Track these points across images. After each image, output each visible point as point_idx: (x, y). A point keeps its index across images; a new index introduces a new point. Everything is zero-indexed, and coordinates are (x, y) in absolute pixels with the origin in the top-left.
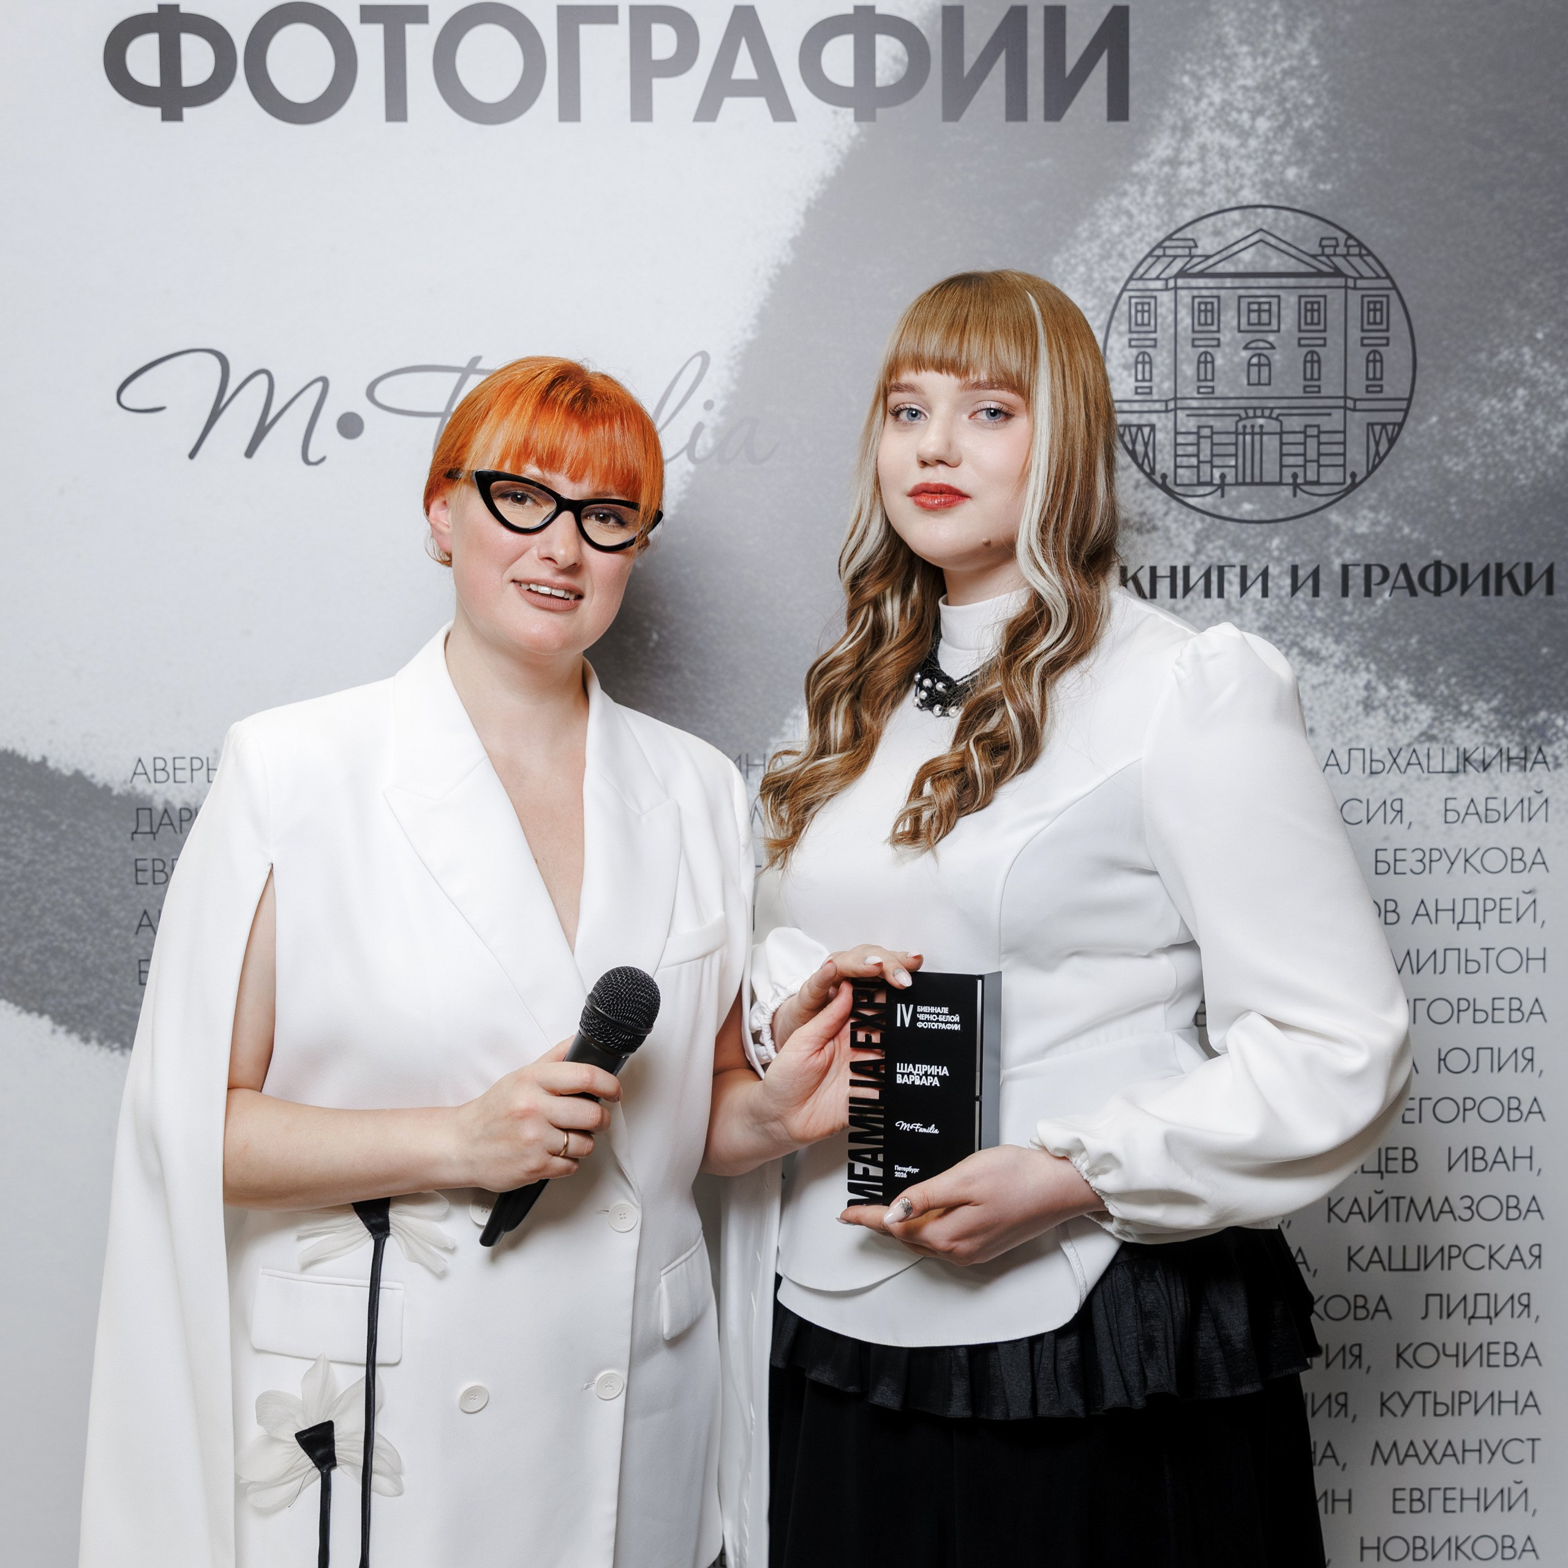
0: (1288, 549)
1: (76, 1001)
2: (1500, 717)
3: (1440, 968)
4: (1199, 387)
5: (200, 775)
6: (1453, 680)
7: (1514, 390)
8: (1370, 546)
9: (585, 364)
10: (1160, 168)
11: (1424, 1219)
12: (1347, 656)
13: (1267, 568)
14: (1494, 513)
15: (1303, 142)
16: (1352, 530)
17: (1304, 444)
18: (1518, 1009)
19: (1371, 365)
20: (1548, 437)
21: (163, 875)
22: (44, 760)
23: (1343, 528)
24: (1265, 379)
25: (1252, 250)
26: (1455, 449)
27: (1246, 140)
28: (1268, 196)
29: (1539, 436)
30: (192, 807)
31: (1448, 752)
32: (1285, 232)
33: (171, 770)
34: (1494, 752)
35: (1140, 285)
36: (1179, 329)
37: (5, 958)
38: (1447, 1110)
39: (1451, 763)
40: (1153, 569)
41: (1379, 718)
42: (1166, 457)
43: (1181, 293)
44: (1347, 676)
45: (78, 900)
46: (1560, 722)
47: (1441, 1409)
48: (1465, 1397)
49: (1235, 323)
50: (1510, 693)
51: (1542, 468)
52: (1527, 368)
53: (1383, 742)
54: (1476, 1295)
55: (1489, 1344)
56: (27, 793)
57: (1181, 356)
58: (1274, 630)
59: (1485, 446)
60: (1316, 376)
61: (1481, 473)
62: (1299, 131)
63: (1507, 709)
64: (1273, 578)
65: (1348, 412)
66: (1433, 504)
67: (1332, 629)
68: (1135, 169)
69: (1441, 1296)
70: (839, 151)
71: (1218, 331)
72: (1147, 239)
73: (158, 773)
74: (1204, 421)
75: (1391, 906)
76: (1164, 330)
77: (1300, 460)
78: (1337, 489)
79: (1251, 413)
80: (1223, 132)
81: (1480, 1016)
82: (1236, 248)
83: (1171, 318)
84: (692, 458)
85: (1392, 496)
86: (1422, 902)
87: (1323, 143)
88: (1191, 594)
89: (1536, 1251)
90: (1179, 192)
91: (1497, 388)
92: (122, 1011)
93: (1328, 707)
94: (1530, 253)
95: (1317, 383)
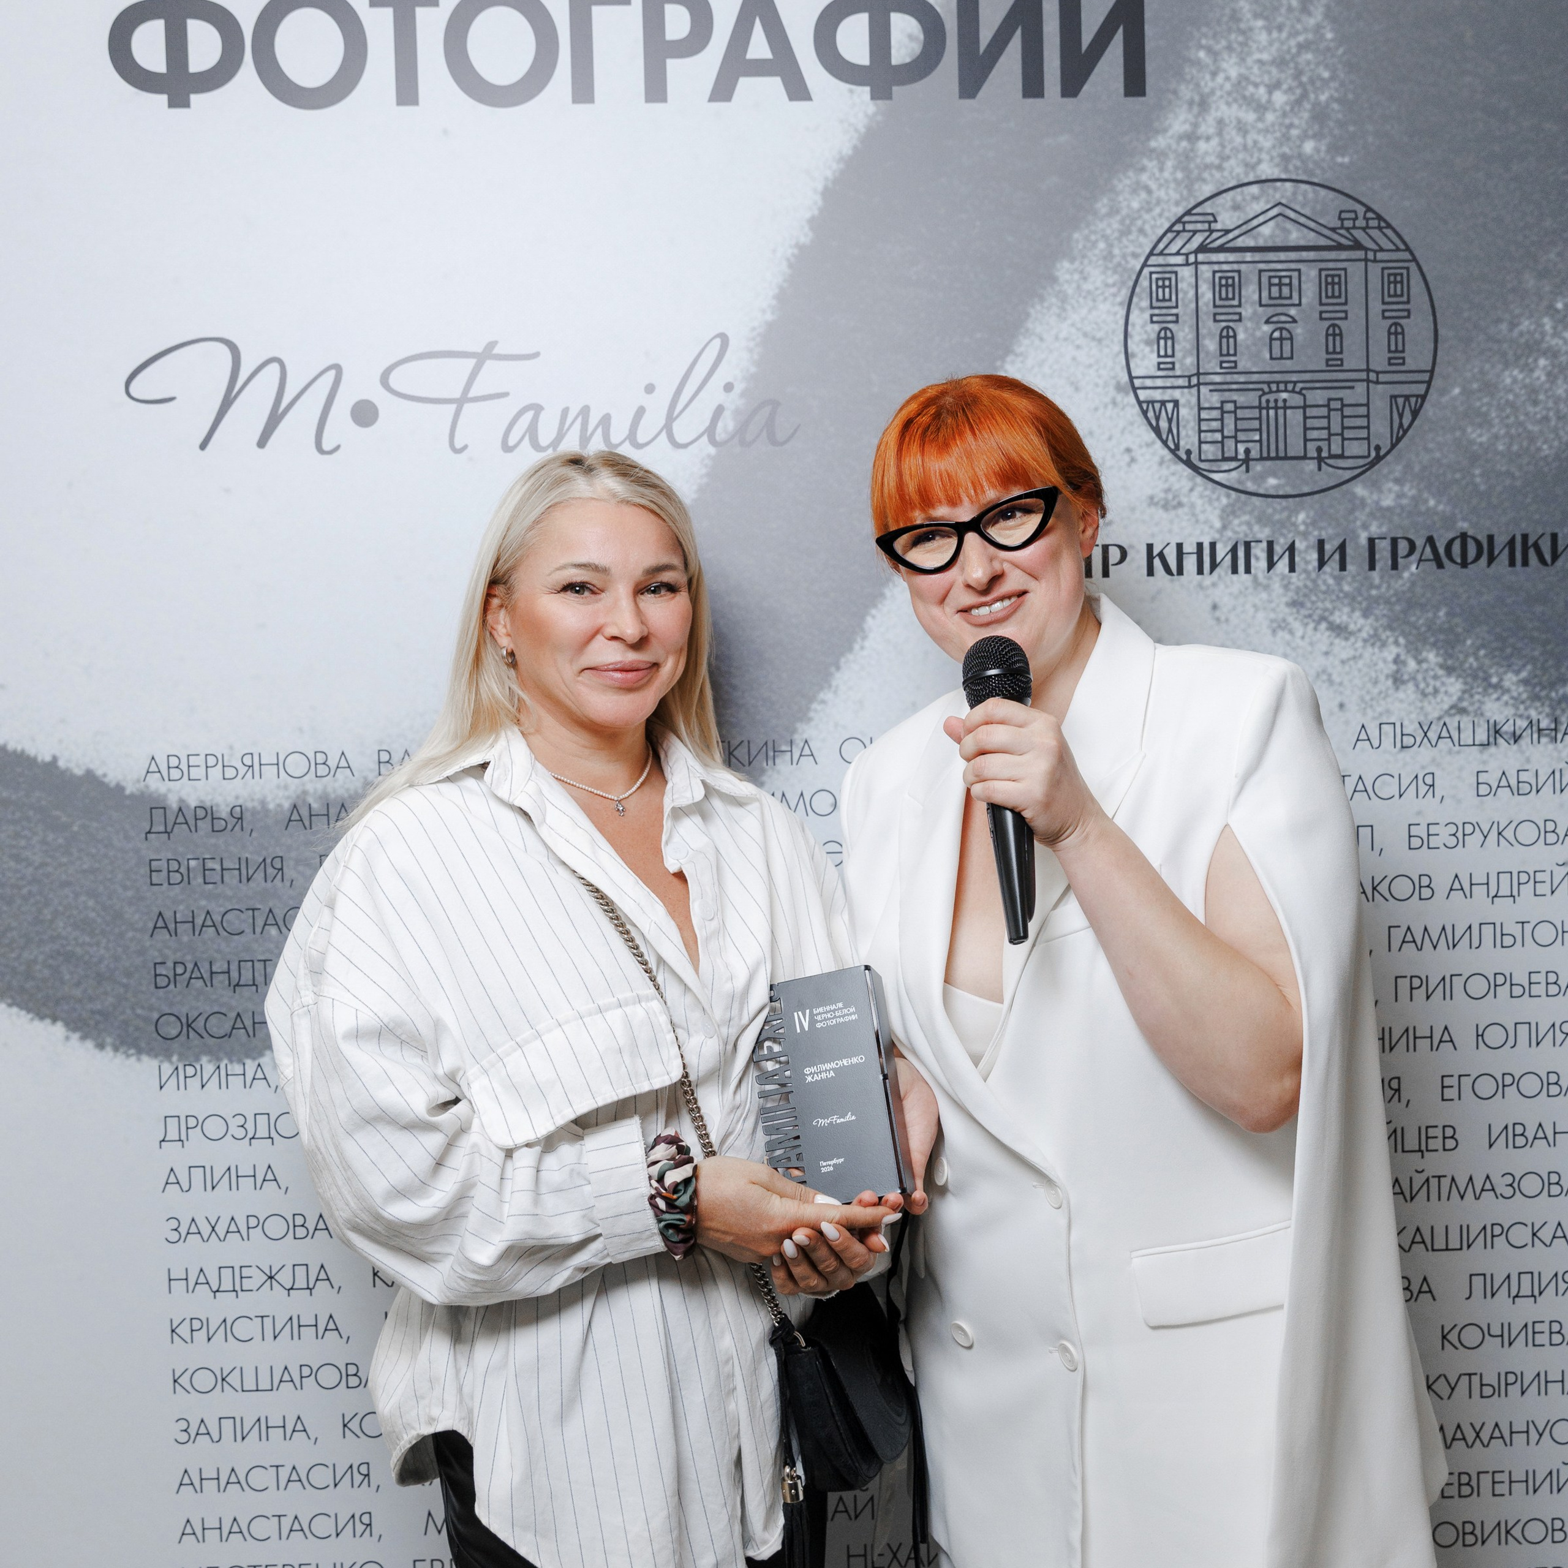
0: (1314, 523)
1: (90, 1006)
2: (1529, 688)
3: (1475, 943)
4: (1222, 362)
5: (216, 773)
6: (1482, 652)
7: (1536, 360)
8: (1396, 518)
10: (1178, 143)
11: (1465, 1198)
12: (1376, 630)
13: (1293, 543)
14: (1518, 483)
15: (1320, 115)
16: (1377, 503)
17: (1328, 417)
18: (1555, 983)
19: (1393, 337)
21: (178, 875)
22: (55, 759)
23: (1369, 501)
24: (1287, 354)
25: (1271, 223)
26: (1478, 420)
27: (1263, 114)
28: (1286, 170)
29: (1562, 406)
30: (208, 804)
31: (1479, 725)
32: (1303, 205)
33: (185, 769)
34: (1525, 724)
35: (1161, 260)
36: (1200, 304)
37: (16, 964)
39: (1482, 736)
40: (1180, 546)
41: (1409, 692)
42: (1190, 432)
43: (1202, 268)
44: (1376, 650)
45: (91, 903)
47: (1488, 1391)
48: (1511, 1378)
49: (1256, 297)
50: (1539, 665)
51: (1565, 438)
52: (1548, 338)
53: (1413, 716)
54: (1520, 1274)
55: (1534, 1323)
56: (37, 794)
57: (1203, 331)
58: (1302, 605)
60: (1338, 349)
61: (1505, 444)
62: (1316, 104)
63: (1536, 680)
64: (1300, 552)
65: (1370, 384)
66: (1458, 476)
67: (1360, 603)
68: (1153, 144)
69: (1484, 1275)
70: (856, 130)
71: (1240, 306)
72: (1166, 214)
73: (171, 770)
74: (1227, 396)
75: (1425, 881)
76: (1186, 306)
77: (1324, 434)
78: (1361, 462)
79: (1274, 387)
80: (1240, 106)
81: (1518, 991)
82: (1255, 222)
83: (1192, 293)
84: (713, 441)
85: (1417, 468)
86: (1456, 876)
87: (1340, 116)
88: (1218, 570)
90: (1198, 167)
91: (1518, 358)
92: (138, 1016)
93: (1357, 682)
94: (1548, 223)
95: (1339, 356)
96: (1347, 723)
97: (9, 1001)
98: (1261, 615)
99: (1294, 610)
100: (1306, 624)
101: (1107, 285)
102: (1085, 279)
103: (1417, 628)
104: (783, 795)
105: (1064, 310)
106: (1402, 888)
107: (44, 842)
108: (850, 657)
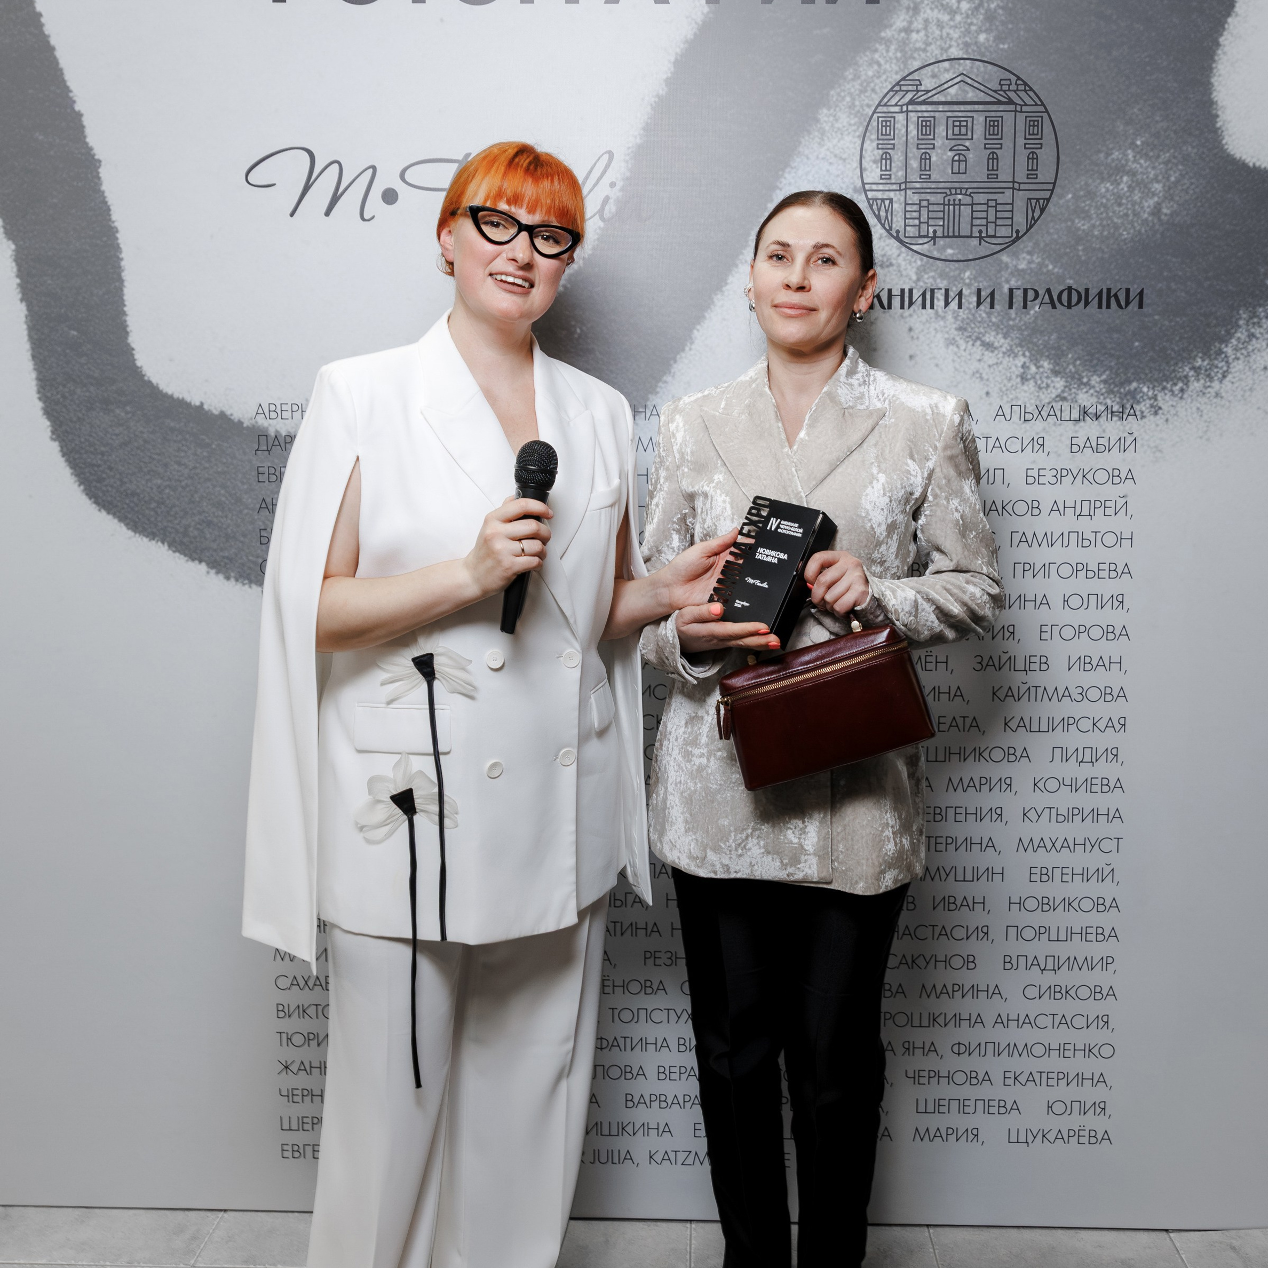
0: (975, 278)
1: (221, 554)
2: (1107, 386)
3: (1065, 544)
4: (921, 175)
5: (297, 415)
6: (1078, 362)
7: (1121, 177)
8: (1027, 277)
9: (536, 147)
10: (899, 35)
11: (1052, 700)
12: (1011, 346)
13: (962, 289)
14: (1106, 256)
15: (990, 17)
16: (1016, 266)
17: (987, 211)
18: (1115, 570)
19: (1030, 161)
20: (1142, 208)
21: (274, 477)
22: (202, 404)
23: (1010, 265)
24: (962, 170)
25: (956, 86)
26: (1083, 215)
27: (954, 16)
28: (967, 52)
29: (1137, 207)
30: (293, 434)
31: (1074, 408)
32: (977, 75)
33: (279, 412)
34: (1103, 408)
35: (885, 109)
36: (909, 137)
37: (178, 527)
38: (1068, 633)
39: (1075, 415)
40: (890, 291)
41: (1030, 386)
42: (899, 219)
43: (911, 114)
44: (1011, 359)
45: (223, 492)
46: (1145, 389)
47: (1061, 819)
48: (1076, 811)
49: (945, 134)
50: (1114, 371)
51: (1138, 228)
52: (1130, 163)
53: (1033, 401)
54: (1084, 748)
55: (1092, 778)
56: (191, 425)
57: (909, 155)
58: (965, 329)
59: (1102, 213)
60: (995, 168)
61: (1099, 231)
62: (988, 10)
63: (1112, 381)
64: (965, 296)
65: (1015, 191)
66: (1068, 250)
67: (1002, 329)
68: (883, 34)
69: (1062, 748)
70: (696, 23)
71: (934, 139)
72: (890, 79)
73: (271, 413)
74: (924, 196)
75: (1035, 504)
76: (900, 138)
77: (984, 222)
78: (1007, 240)
79: (953, 191)
80: (940, 11)
81: (1090, 574)
82: (946, 86)
83: (904, 130)
84: (602, 218)
85: (1042, 245)
86: (1055, 502)
87: (1003, 18)
88: (913, 306)
89: (1122, 721)
90: (911, 50)
91: (1110, 176)
92: (249, 560)
93: (998, 379)
94: (1134, 89)
95: (995, 172)
96: (990, 404)
97: (174, 549)
98: (939, 335)
99: (960, 333)
100: (968, 342)
101: (850, 125)
102: (837, 120)
103: (1038, 346)
104: (640, 439)
105: (823, 140)
106: (1021, 508)
107: (195, 454)
108: (683, 355)
